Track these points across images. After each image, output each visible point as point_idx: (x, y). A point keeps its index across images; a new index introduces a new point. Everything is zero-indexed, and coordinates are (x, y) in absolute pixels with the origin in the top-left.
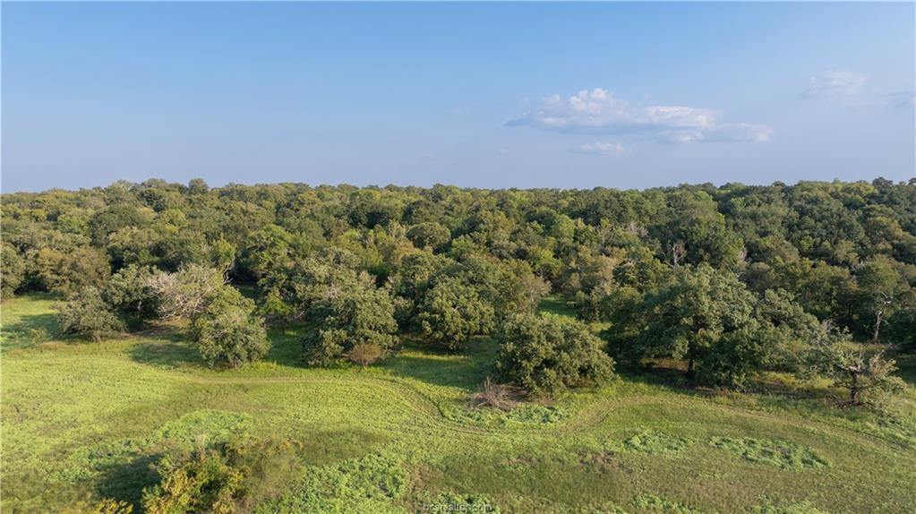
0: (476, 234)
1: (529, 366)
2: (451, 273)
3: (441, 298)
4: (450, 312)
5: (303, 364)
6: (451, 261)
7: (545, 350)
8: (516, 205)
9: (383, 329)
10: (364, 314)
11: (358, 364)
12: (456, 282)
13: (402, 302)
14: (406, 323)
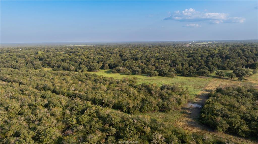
0: (150, 62)
1: (151, 75)
2: (146, 67)
3: (145, 70)
4: (146, 71)
5: (134, 75)
6: (146, 66)
7: (152, 73)
8: (156, 56)
9: (141, 72)
10: (139, 71)
11: (139, 75)
12: (147, 68)
13: (142, 70)
14: (142, 72)
